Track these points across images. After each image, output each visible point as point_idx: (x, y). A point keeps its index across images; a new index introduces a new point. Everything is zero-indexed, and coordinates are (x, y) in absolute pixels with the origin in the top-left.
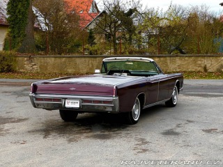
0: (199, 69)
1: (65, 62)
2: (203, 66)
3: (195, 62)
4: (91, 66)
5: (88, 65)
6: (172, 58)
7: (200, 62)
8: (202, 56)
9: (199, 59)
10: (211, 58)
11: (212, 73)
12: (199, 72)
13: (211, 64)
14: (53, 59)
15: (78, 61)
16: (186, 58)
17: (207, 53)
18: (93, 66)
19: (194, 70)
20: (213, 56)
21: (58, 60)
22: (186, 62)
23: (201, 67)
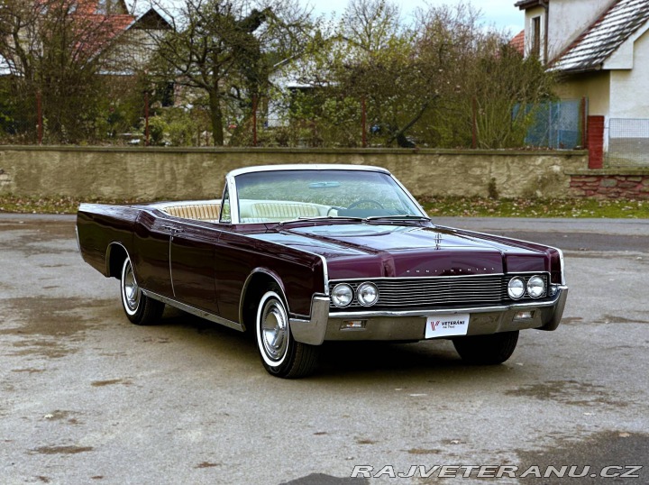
0: (475, 190)
1: (93, 165)
2: (486, 180)
3: (465, 170)
4: (168, 177)
5: (162, 175)
6: (401, 159)
7: (478, 172)
8: (483, 155)
9: (477, 161)
10: (509, 160)
11: (512, 200)
12: (475, 198)
13: (509, 177)
14: (57, 156)
15: (132, 162)
16: (442, 159)
17: (495, 145)
18: (174, 178)
19: (460, 193)
20: (513, 155)
21: (73, 160)
22: (440, 171)
23: (481, 183)
